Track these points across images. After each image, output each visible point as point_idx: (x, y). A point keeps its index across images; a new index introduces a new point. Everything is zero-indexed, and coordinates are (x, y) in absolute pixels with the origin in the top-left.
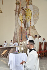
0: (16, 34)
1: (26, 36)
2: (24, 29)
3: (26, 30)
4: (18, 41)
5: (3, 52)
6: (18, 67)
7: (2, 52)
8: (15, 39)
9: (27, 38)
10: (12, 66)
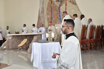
0: (43, 12)
1: (60, 16)
2: (56, 3)
3: (58, 6)
4: (46, 24)
5: (22, 43)
6: (46, 63)
7: (20, 43)
8: (40, 22)
9: (60, 19)
10: (38, 62)
